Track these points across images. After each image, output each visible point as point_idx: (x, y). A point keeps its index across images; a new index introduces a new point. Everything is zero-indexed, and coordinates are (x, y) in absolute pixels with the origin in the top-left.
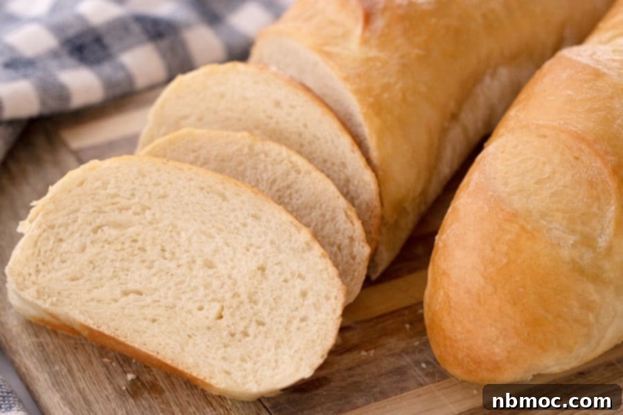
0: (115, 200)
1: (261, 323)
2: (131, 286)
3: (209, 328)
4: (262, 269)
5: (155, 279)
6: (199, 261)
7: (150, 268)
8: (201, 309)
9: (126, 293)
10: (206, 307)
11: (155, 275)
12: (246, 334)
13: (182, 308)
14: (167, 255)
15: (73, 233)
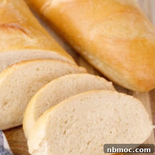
0: (63, 120)
1: (127, 124)
2: (88, 141)
3: (117, 136)
4: (115, 110)
5: (92, 134)
6: (99, 120)
7: (87, 132)
8: (111, 133)
9: (88, 144)
10: (112, 131)
11: (91, 133)
12: (127, 130)
13: (106, 136)
14: (89, 125)
15: (59, 139)
